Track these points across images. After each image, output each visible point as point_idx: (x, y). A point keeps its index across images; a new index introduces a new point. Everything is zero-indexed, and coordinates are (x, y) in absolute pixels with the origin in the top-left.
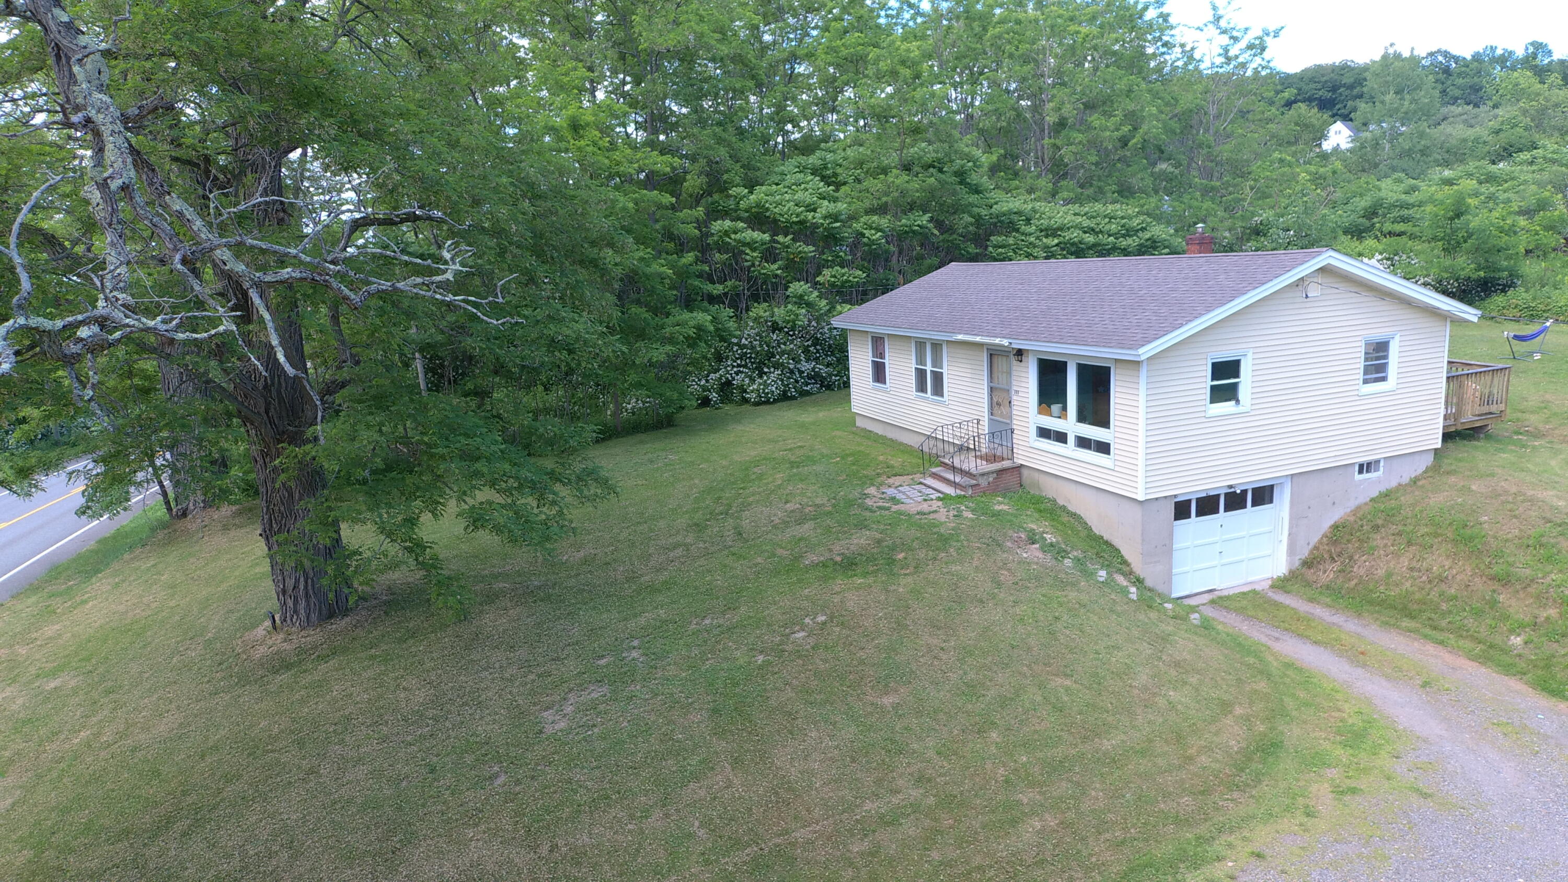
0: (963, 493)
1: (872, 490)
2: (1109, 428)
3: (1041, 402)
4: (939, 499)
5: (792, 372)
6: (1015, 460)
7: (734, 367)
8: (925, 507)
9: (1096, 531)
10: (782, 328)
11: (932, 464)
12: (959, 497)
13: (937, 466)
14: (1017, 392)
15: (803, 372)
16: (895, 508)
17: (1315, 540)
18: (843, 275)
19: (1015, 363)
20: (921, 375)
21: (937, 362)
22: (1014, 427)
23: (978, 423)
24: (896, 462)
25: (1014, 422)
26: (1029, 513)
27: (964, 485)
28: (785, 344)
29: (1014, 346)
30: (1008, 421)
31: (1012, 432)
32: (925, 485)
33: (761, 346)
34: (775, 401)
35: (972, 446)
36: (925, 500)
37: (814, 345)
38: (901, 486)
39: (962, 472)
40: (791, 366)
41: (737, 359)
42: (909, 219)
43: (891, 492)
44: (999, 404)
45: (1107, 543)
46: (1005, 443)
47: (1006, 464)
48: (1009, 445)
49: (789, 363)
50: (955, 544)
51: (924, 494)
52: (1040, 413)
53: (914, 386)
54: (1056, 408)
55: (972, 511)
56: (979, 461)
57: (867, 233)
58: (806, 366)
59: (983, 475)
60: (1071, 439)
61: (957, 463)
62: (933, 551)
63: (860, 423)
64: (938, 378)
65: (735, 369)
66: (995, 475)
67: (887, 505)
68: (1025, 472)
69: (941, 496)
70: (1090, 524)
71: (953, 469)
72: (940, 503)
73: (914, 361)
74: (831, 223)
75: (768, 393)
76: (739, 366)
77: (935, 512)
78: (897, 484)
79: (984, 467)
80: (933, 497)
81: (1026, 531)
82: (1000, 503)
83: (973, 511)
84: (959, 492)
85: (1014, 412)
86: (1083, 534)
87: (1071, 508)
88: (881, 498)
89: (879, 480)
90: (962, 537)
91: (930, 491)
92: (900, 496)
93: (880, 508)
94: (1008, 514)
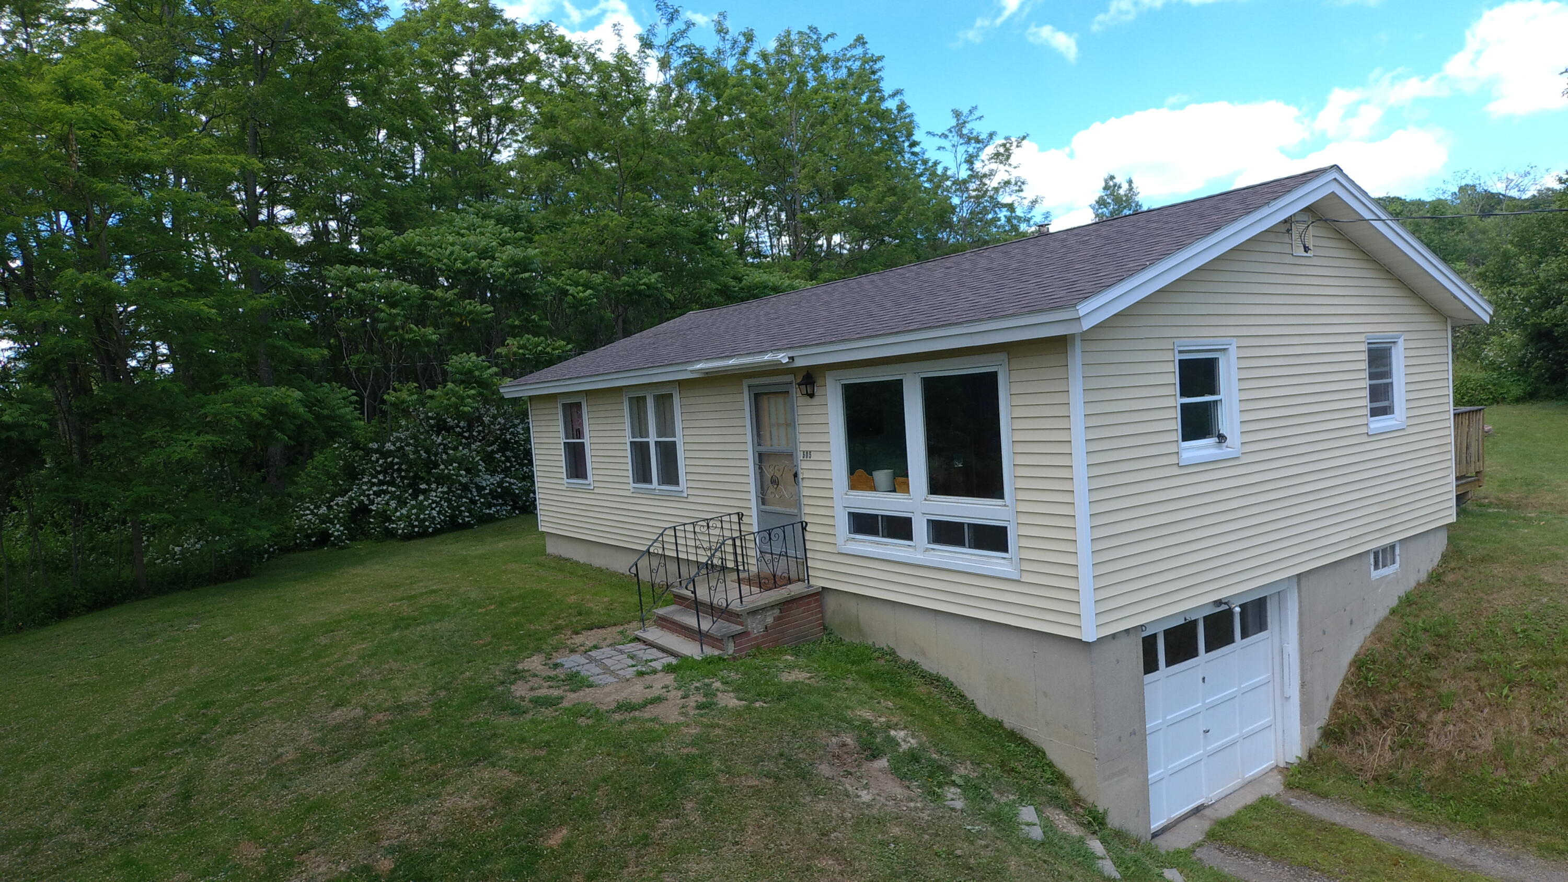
0: (716, 652)
1: (535, 663)
2: (1001, 497)
3: (852, 470)
4: (669, 669)
5: (465, 488)
6: (813, 581)
7: (373, 484)
8: (637, 692)
9: (986, 709)
10: (452, 428)
11: (657, 600)
12: (709, 661)
13: (667, 603)
14: (807, 454)
15: (485, 489)
16: (571, 699)
17: (1334, 688)
18: (537, 345)
19: (801, 401)
20: (640, 451)
21: (665, 426)
22: (807, 519)
23: (740, 519)
24: (596, 605)
25: (806, 510)
26: (850, 683)
27: (718, 635)
28: (455, 449)
29: (799, 363)
30: (795, 511)
31: (804, 529)
32: (645, 642)
33: (416, 452)
34: (437, 532)
35: (731, 565)
36: (641, 674)
37: (502, 450)
38: (596, 647)
39: (714, 611)
40: (464, 480)
41: (379, 473)
42: (631, 276)
43: (572, 662)
44: (775, 482)
45: (1014, 736)
46: (791, 552)
47: (796, 589)
48: (800, 554)
49: (458, 475)
50: (696, 785)
51: (641, 661)
52: (853, 486)
53: (630, 473)
54: (882, 476)
55: (737, 690)
56: (745, 589)
57: (571, 290)
58: (488, 480)
59: (753, 612)
60: (920, 529)
61: (703, 593)
62: (642, 815)
63: (552, 548)
64: (668, 453)
65: (375, 488)
66: (777, 612)
67: (556, 693)
68: (831, 603)
69: (674, 661)
70: (970, 697)
71: (697, 606)
72: (670, 679)
73: (628, 432)
74: (517, 272)
75: (424, 520)
76: (381, 483)
77: (658, 700)
78: (589, 644)
79: (756, 597)
80: (658, 665)
81: (855, 728)
82: (791, 667)
83: (739, 690)
84: (709, 651)
85: (805, 492)
86: (962, 719)
87: (927, 665)
88: (550, 678)
89: (554, 640)
90: (716, 764)
91: (654, 653)
92: (589, 670)
93: (538, 702)
94: (810, 690)
